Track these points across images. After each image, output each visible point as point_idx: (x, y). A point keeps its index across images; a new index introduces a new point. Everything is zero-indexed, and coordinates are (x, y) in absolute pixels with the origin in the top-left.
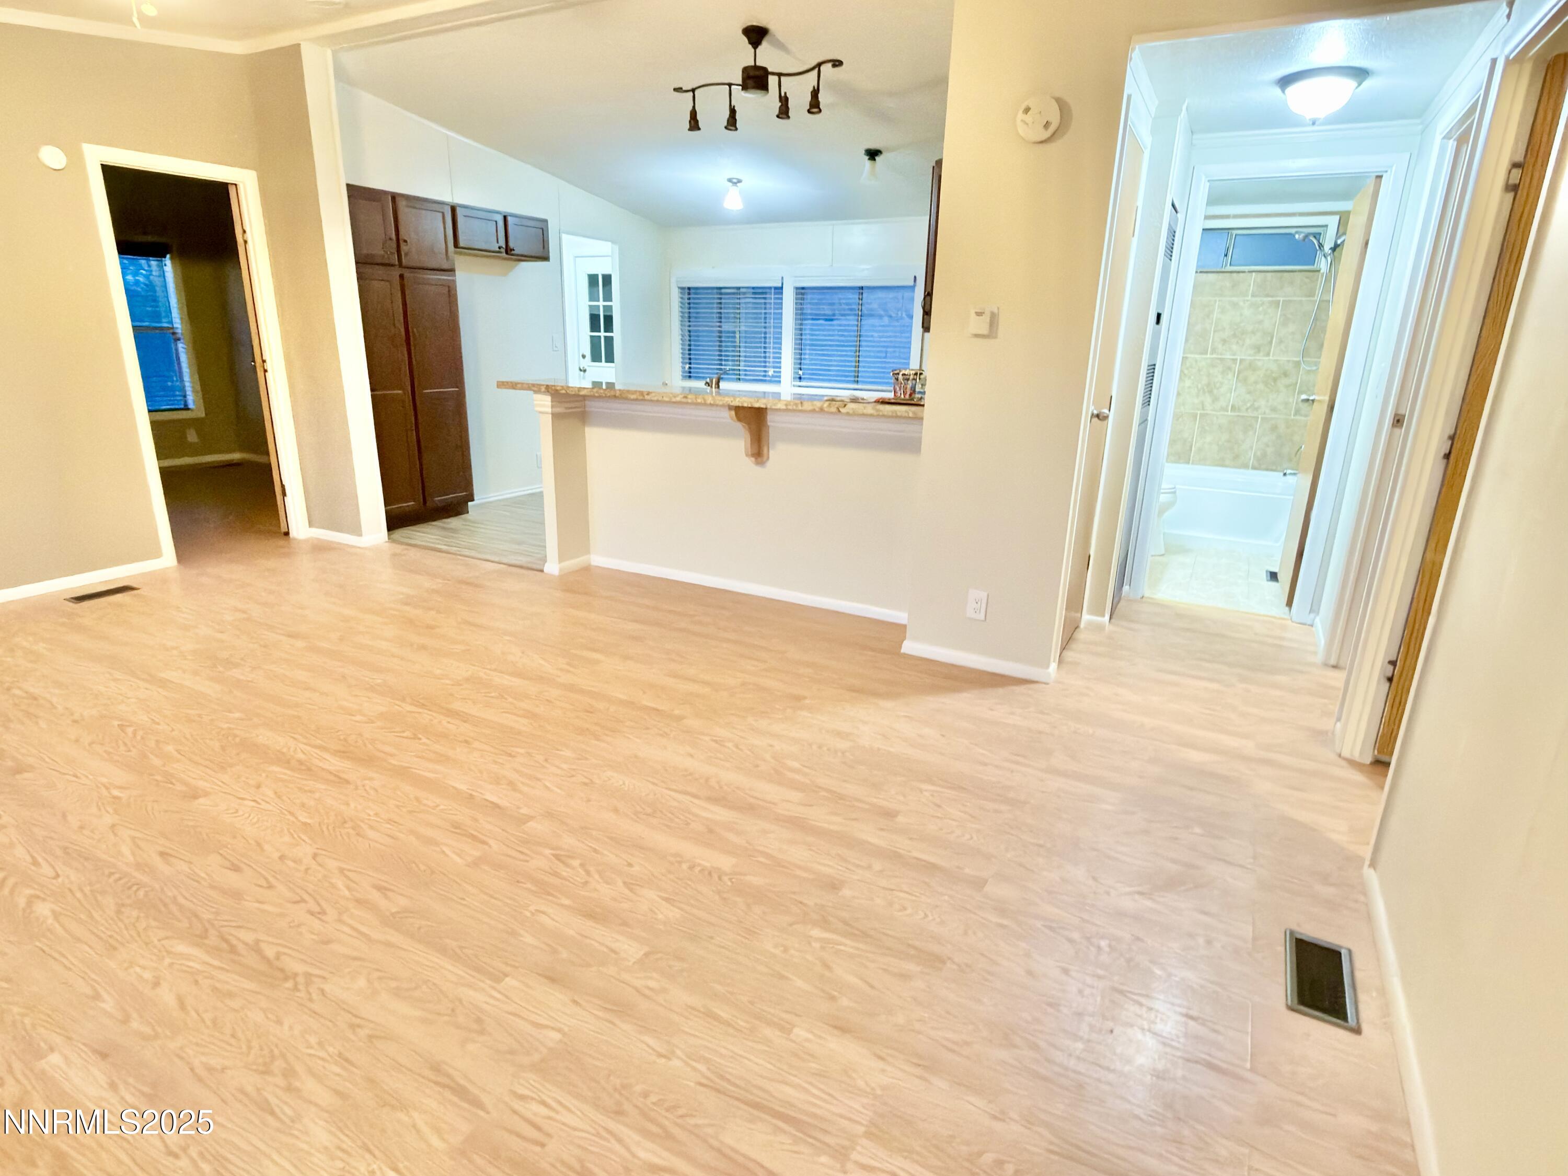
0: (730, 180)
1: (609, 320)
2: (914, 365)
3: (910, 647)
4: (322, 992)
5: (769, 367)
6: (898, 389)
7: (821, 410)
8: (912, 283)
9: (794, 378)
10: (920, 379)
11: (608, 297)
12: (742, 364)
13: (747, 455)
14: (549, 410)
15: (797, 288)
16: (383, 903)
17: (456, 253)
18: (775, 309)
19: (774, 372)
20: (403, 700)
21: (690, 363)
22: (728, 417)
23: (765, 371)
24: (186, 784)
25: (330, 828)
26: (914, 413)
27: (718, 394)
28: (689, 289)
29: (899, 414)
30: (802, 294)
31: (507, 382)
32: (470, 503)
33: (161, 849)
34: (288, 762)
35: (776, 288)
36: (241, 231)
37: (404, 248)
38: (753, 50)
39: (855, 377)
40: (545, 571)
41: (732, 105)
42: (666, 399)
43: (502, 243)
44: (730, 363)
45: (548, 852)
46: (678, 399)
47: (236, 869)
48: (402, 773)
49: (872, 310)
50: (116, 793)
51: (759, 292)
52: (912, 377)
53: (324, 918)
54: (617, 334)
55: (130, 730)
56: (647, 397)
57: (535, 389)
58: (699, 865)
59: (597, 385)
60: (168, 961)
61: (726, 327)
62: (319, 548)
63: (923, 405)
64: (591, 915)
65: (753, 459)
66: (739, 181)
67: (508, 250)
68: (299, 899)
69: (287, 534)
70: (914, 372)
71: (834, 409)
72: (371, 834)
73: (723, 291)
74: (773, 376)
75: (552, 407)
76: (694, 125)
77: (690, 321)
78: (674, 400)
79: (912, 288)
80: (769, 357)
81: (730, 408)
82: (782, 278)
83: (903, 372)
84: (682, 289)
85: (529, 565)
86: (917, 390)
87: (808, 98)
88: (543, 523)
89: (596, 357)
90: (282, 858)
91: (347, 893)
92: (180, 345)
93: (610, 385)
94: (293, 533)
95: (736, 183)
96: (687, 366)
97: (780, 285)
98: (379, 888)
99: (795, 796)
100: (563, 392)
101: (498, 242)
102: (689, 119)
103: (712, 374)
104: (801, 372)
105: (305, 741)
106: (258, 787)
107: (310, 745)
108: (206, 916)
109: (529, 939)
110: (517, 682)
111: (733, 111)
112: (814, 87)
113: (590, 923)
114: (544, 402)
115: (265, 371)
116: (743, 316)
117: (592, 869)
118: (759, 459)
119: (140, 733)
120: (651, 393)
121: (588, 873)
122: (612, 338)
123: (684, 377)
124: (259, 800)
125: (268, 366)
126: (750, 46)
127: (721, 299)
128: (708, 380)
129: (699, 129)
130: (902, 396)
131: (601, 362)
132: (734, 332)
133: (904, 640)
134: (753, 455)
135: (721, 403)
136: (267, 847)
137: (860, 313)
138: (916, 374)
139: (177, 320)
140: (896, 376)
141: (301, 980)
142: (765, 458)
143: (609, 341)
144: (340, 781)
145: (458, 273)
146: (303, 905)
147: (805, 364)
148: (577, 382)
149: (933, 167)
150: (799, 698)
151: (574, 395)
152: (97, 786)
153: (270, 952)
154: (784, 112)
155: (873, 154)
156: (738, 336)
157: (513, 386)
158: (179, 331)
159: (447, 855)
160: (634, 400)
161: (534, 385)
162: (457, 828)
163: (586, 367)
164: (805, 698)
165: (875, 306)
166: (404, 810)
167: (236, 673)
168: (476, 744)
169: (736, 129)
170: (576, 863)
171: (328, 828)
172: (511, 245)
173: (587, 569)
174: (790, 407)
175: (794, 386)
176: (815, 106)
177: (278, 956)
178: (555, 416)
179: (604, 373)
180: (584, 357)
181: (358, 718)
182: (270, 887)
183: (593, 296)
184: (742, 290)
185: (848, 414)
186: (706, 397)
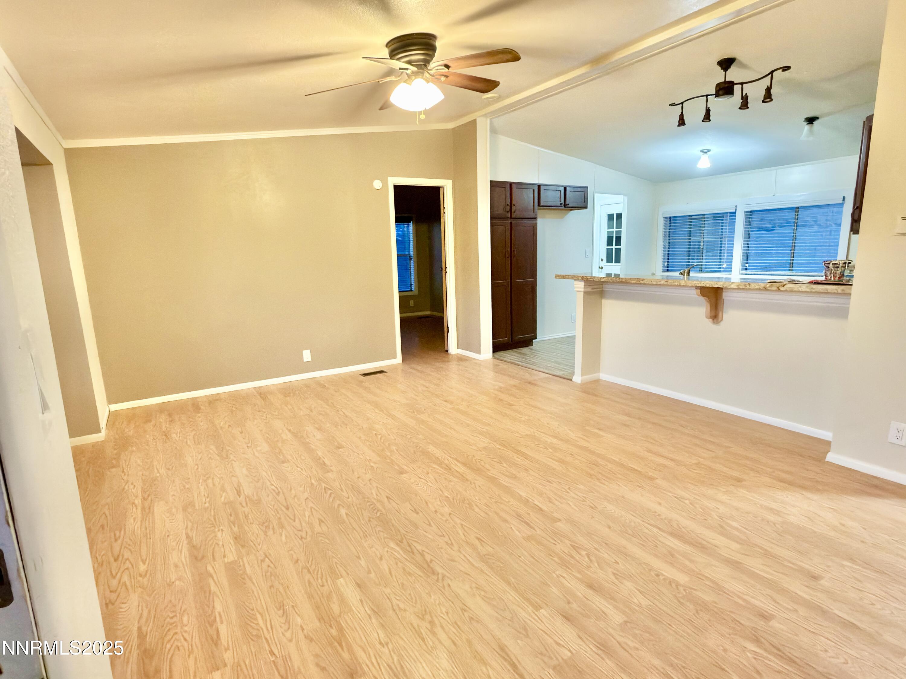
0: (702, 151)
1: (619, 239)
2: (841, 257)
3: (832, 457)
4: (449, 585)
5: (723, 262)
6: (828, 274)
7: (765, 288)
8: (841, 201)
9: (742, 269)
10: (848, 267)
11: (619, 225)
12: (704, 261)
13: (707, 317)
14: (583, 290)
15: (747, 212)
16: (480, 547)
17: (539, 209)
18: (729, 226)
19: (727, 265)
20: (495, 441)
21: (668, 262)
22: (695, 294)
23: (720, 265)
24: (399, 466)
25: (458, 501)
26: (843, 290)
27: (688, 279)
28: (670, 218)
29: (829, 291)
30: (750, 215)
31: (561, 275)
32: (534, 340)
33: (387, 495)
34: (441, 464)
35: (730, 213)
36: (443, 208)
37: (514, 208)
38: (724, 72)
39: (790, 267)
40: (573, 380)
41: (708, 107)
42: (654, 283)
43: (562, 201)
44: (695, 261)
45: (567, 542)
46: (662, 282)
47: (416, 511)
48: (493, 480)
49: (806, 221)
50: (372, 464)
51: (719, 217)
52: (841, 265)
53: (453, 548)
54: (623, 247)
55: (379, 437)
56: (642, 282)
57: (576, 279)
58: (663, 575)
59: (609, 275)
60: (386, 549)
61: (693, 239)
62: (461, 359)
63: (851, 285)
64: (591, 587)
65: (711, 320)
66: (709, 151)
67: (565, 205)
68: (442, 535)
69: (447, 351)
70: (843, 262)
71: (774, 288)
72: (477, 509)
73: (693, 217)
74: (726, 268)
75: (584, 288)
76: (682, 122)
77: (669, 237)
78: (659, 283)
79: (841, 205)
80: (724, 256)
81: (697, 288)
82: (736, 206)
83: (834, 262)
84: (666, 218)
85: (564, 376)
86: (846, 274)
87: (763, 93)
88: (574, 354)
89: (609, 260)
90: (436, 511)
91: (463, 537)
92: (412, 262)
93: (617, 276)
94: (450, 351)
95: (706, 152)
96: (666, 264)
97: (734, 211)
98: (478, 539)
99: (735, 546)
100: (592, 280)
101: (560, 201)
102: (678, 120)
103: (684, 267)
104: (747, 265)
105: (449, 455)
106: (428, 473)
107: (451, 457)
108: (403, 531)
109: (555, 590)
110: (554, 441)
111: (708, 111)
112: (768, 86)
113: (591, 592)
114: (580, 286)
115: (446, 272)
116: (706, 231)
117: (593, 559)
118: (715, 320)
119: (383, 439)
120: (645, 279)
121: (591, 561)
122: (620, 249)
123: (664, 271)
124: (428, 481)
125: (448, 270)
126: (722, 71)
127: (691, 222)
128: (682, 271)
129: (685, 124)
130: (832, 279)
131: (612, 263)
132: (700, 242)
133: (827, 453)
134: (711, 317)
135: (690, 285)
136: (430, 505)
137: (796, 224)
138: (845, 263)
139: (412, 251)
140: (827, 265)
141: (440, 576)
142: (720, 320)
143: (618, 251)
144: (463, 478)
145: (538, 220)
146: (443, 538)
147: (750, 259)
148: (597, 274)
149: (864, 121)
150: (739, 480)
151: (598, 281)
152: (365, 460)
153: (428, 558)
154: (745, 105)
155: (811, 120)
156: (702, 244)
157: (564, 277)
158: (412, 255)
159: (512, 530)
160: (634, 283)
161: (575, 276)
162: (519, 516)
163: (603, 266)
164: (745, 480)
165: (808, 219)
166: (493, 500)
167: (422, 417)
168: (531, 472)
169: (710, 120)
170: (584, 553)
171: (457, 501)
172: (567, 203)
173: (597, 381)
174: (741, 287)
175: (741, 274)
176: (768, 96)
177: (431, 561)
178: (585, 293)
179: (614, 269)
180: (602, 260)
181: (474, 447)
182: (430, 525)
183: (610, 226)
184: (706, 216)
185: (786, 291)
186: (681, 282)
